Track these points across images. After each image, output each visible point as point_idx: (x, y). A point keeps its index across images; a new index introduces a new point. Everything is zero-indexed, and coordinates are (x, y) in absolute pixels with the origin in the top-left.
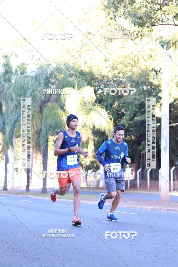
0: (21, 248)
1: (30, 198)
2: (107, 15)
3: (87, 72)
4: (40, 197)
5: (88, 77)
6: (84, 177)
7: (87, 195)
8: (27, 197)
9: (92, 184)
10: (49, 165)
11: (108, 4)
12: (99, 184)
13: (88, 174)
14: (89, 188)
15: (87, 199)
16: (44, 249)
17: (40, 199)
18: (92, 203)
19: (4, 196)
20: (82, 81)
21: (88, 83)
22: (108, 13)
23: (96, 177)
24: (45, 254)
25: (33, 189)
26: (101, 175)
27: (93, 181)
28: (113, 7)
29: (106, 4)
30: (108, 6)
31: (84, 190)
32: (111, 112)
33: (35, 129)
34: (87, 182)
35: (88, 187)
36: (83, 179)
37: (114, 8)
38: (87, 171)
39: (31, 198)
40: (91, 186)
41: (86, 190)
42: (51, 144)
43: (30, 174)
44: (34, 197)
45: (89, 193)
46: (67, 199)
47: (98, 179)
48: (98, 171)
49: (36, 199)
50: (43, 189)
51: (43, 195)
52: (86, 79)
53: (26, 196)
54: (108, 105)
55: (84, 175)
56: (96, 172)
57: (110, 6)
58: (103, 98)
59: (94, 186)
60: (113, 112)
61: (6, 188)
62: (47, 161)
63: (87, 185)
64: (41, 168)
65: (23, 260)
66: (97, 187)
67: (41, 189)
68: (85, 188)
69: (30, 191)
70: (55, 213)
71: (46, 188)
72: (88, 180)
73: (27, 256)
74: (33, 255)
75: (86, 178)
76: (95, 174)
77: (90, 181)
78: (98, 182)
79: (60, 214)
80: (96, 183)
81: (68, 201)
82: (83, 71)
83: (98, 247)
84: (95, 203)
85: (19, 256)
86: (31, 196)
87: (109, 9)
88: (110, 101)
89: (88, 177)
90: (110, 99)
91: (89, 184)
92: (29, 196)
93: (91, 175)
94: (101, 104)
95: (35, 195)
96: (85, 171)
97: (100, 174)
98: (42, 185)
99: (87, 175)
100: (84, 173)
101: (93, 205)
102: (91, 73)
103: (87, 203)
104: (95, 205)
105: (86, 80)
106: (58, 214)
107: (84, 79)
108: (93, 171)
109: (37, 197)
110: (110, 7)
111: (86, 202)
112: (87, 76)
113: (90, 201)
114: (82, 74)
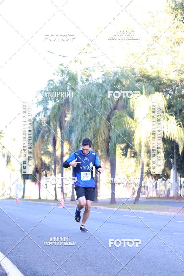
0: (91, 262)
1: (98, 208)
2: (175, 17)
3: (154, 77)
4: (109, 207)
5: (156, 82)
6: (153, 186)
7: (158, 206)
8: (96, 208)
9: (162, 193)
10: (117, 175)
11: (176, 6)
12: (170, 193)
13: (158, 183)
14: (160, 197)
15: (158, 210)
16: (114, 263)
17: (108, 210)
18: (163, 213)
19: (71, 207)
20: (150, 86)
21: (155, 89)
22: (176, 15)
23: (166, 186)
24: (116, 268)
25: (101, 200)
26: (172, 184)
27: (163, 190)
28: (180, 8)
29: (174, 6)
30: (176, 8)
31: (154, 200)
32: (181, 118)
33: (103, 137)
34: (157, 191)
35: (158, 196)
36: (153, 188)
37: (182, 10)
38: (157, 180)
39: (100, 208)
40: (161, 195)
41: (156, 200)
42: (119, 152)
43: (98, 184)
44: (102, 208)
45: (159, 203)
46: (136, 209)
47: (168, 188)
48: (168, 179)
49: (104, 209)
50: (111, 199)
51: (112, 205)
52: (153, 84)
53: (94, 206)
54: (177, 111)
55: (154, 184)
56: (166, 181)
57: (178, 7)
58: (172, 104)
59: (165, 196)
60: (182, 118)
61: (73, 199)
62: (115, 171)
63: (157, 194)
64: (109, 177)
65: (94, 274)
66: (168, 197)
67: (109, 199)
68: (155, 197)
69: (98, 201)
70: (124, 225)
71: (115, 199)
72: (158, 189)
73: (98, 270)
74: (104, 270)
75: (156, 187)
76: (165, 183)
77: (160, 190)
78: (169, 191)
79: (130, 225)
80: (166, 192)
81: (137, 212)
82: (151, 77)
83: (171, 261)
84: (165, 214)
85: (90, 270)
86: (99, 207)
87: (176, 11)
88: (180, 107)
89: (158, 186)
90: (180, 104)
91: (159, 194)
92: (97, 207)
93: (161, 184)
94: (170, 110)
95: (103, 206)
96: (154, 180)
97: (170, 183)
98: (111, 195)
99: (156, 184)
100: (154, 182)
101: (163, 216)
102: (159, 77)
103: (157, 214)
104: (166, 215)
105: (153, 86)
106: (128, 225)
107: (152, 85)
108: (163, 180)
109: (105, 208)
110: (177, 9)
111: (157, 212)
112: (154, 81)
113: (161, 211)
114: (149, 79)
